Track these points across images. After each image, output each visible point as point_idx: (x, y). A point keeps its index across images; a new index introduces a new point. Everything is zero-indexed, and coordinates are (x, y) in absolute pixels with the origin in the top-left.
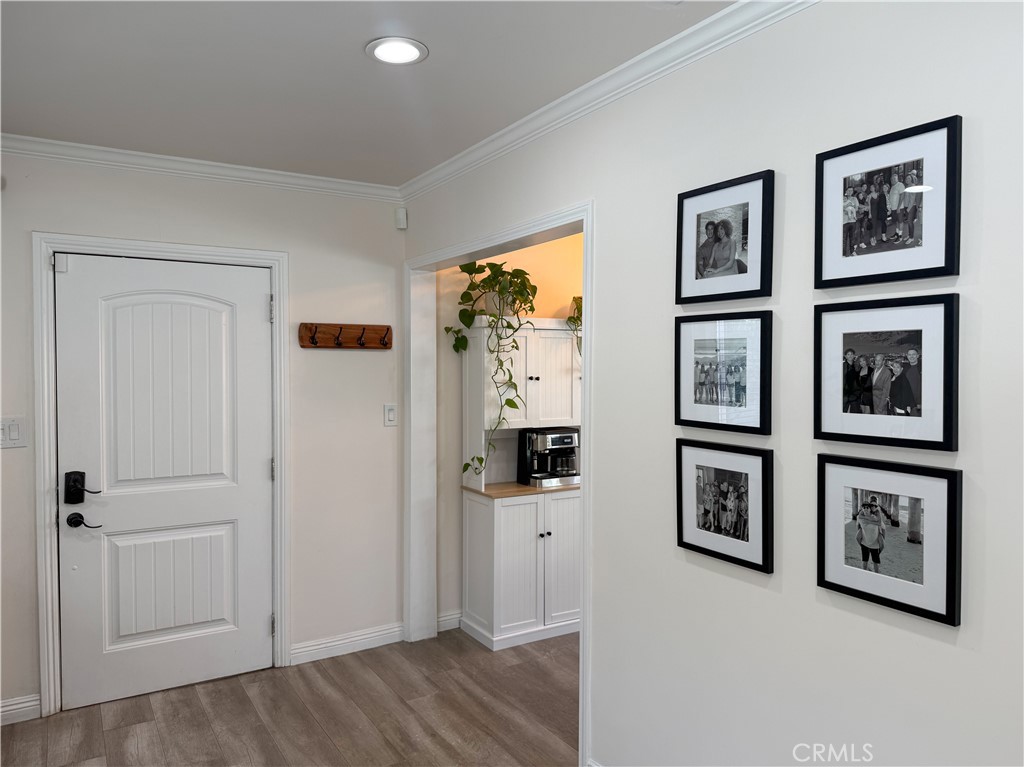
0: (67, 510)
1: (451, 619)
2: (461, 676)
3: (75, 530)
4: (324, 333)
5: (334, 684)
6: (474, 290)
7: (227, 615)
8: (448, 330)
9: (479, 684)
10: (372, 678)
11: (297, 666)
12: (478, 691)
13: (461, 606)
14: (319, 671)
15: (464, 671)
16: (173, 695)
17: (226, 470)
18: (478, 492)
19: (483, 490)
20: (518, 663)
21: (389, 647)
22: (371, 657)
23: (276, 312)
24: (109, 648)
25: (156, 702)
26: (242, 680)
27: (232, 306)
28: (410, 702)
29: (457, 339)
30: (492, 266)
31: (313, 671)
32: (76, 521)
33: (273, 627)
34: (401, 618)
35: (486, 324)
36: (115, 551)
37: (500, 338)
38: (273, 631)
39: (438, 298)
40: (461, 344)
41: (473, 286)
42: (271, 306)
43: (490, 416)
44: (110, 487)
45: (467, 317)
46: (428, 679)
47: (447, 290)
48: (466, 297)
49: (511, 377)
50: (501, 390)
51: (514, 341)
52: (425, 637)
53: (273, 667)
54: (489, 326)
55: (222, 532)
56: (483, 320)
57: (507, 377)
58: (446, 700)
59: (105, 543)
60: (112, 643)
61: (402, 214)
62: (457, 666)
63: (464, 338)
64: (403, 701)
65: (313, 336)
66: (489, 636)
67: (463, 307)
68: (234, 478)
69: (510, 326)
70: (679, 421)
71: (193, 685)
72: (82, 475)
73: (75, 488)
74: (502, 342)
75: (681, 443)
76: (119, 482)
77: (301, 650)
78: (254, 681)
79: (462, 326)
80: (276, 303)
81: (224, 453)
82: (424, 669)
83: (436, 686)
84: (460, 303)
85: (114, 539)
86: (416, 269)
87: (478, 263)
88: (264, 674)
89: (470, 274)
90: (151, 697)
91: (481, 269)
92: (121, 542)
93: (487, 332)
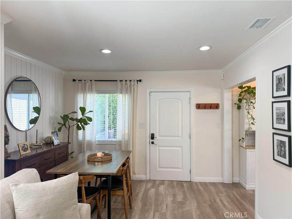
0: (151, 141)
1: (236, 180)
2: (235, 192)
3: (153, 144)
4: (202, 106)
5: (203, 187)
6: (242, 93)
7: (181, 167)
8: (235, 104)
9: (239, 195)
10: (212, 188)
11: (196, 182)
12: (237, 196)
13: (240, 177)
14: (200, 184)
15: (236, 191)
16: (169, 182)
17: (180, 135)
18: (243, 147)
19: (244, 147)
20: (252, 193)
21: (219, 183)
22: (214, 184)
23: (191, 101)
24: (158, 169)
25: (166, 182)
26: (184, 182)
27: (182, 100)
28: (219, 195)
29: (238, 106)
30: (247, 87)
31: (199, 184)
32: (153, 143)
33: (191, 172)
34: (222, 176)
35: (244, 102)
36: (159, 149)
37: (249, 106)
38: (191, 173)
39: (232, 95)
40: (239, 108)
41: (242, 92)
42: (190, 100)
43: (246, 127)
44: (159, 137)
45: (240, 100)
46: (225, 191)
47: (236, 93)
48: (240, 95)
49: (252, 116)
50: (249, 120)
51: (253, 106)
52: (229, 183)
53: (191, 181)
54: (246, 103)
55: (180, 149)
56: (244, 101)
57: (251, 116)
58: (228, 196)
59: (158, 148)
60: (159, 168)
61: (222, 76)
62: (235, 190)
63: (240, 106)
64: (217, 194)
65: (199, 106)
66: (245, 185)
67: (239, 98)
68: (182, 138)
69: (252, 102)
70: (273, 128)
71: (173, 181)
72: (154, 134)
73: (153, 137)
74: (250, 107)
75: (274, 134)
76: (160, 136)
77: (197, 179)
78: (186, 183)
79: (239, 103)
80: (191, 99)
81: (180, 132)
82: (225, 189)
83: (227, 193)
84: (238, 97)
85: (159, 147)
86: (226, 89)
87: (244, 86)
88: (188, 182)
89: (241, 89)
90: (166, 181)
91: (245, 87)
92: (161, 148)
93: (245, 104)
